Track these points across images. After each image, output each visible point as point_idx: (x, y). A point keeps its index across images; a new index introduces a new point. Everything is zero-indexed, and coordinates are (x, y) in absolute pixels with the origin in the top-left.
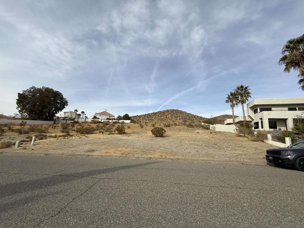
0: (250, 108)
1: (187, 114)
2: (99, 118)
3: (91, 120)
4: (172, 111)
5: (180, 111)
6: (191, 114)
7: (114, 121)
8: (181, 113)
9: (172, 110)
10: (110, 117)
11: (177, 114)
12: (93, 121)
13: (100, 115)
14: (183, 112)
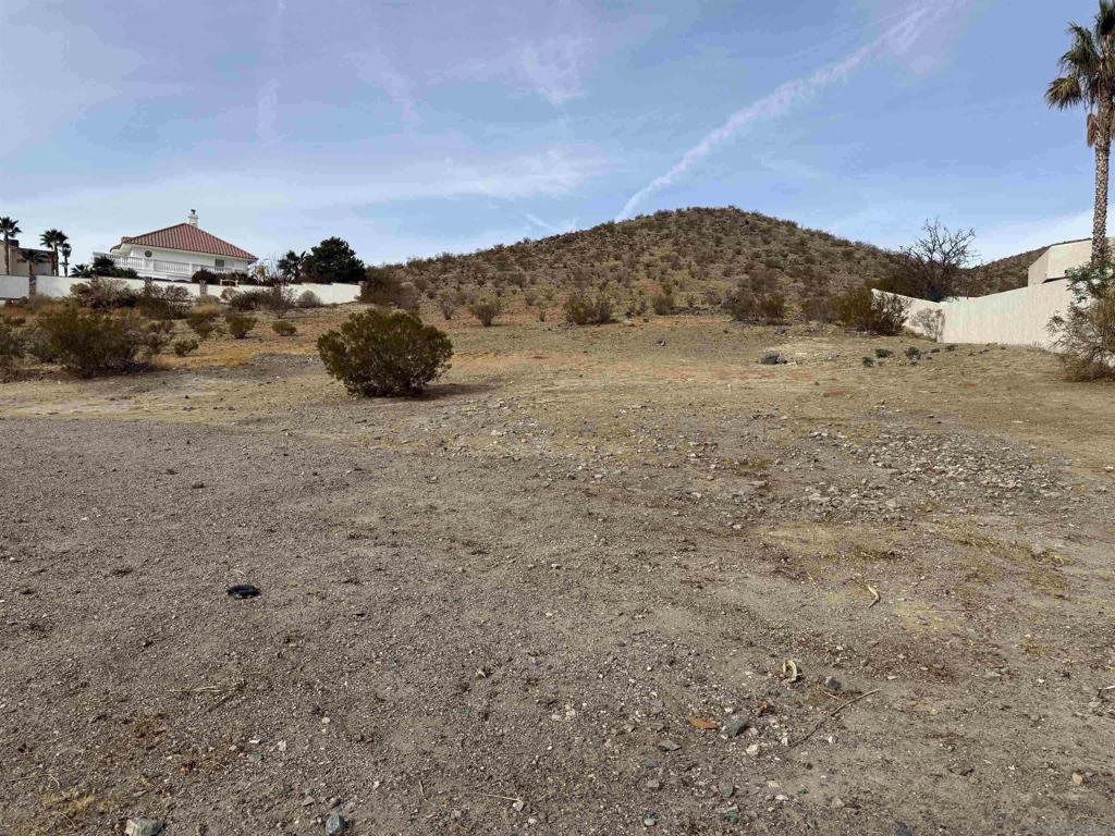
1: (795, 239)
2: (132, 274)
3: (74, 288)
4: (695, 219)
5: (754, 214)
6: (826, 237)
7: (243, 289)
8: (752, 229)
9: (698, 210)
10: (219, 263)
11: (718, 242)
12: (82, 290)
13: (148, 254)
14: (770, 221)
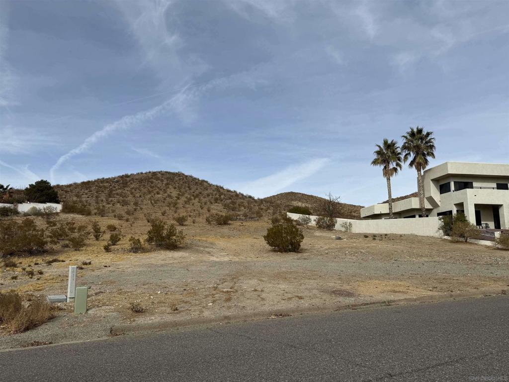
0: (431, 180)
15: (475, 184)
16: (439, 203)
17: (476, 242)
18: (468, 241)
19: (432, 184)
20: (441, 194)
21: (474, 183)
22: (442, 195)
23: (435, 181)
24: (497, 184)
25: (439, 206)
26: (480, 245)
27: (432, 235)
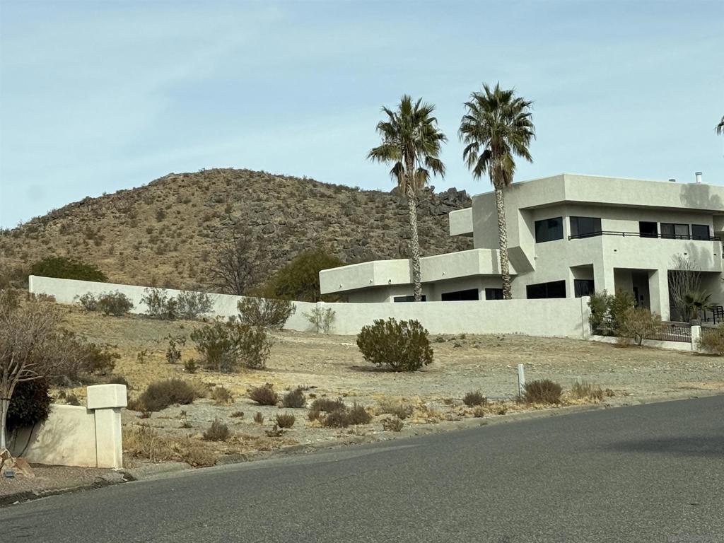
0: (521, 210)
15: (606, 224)
16: (533, 263)
17: (657, 346)
18: (642, 343)
19: (520, 218)
20: (537, 242)
21: (602, 220)
22: (540, 244)
23: (529, 212)
24: (641, 224)
25: (533, 270)
26: (665, 350)
27: (565, 335)
